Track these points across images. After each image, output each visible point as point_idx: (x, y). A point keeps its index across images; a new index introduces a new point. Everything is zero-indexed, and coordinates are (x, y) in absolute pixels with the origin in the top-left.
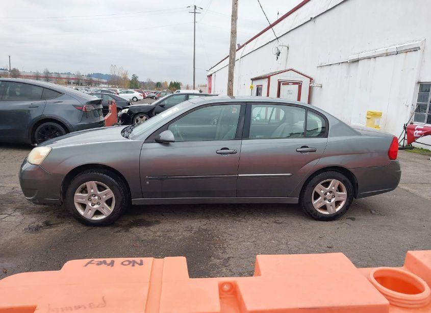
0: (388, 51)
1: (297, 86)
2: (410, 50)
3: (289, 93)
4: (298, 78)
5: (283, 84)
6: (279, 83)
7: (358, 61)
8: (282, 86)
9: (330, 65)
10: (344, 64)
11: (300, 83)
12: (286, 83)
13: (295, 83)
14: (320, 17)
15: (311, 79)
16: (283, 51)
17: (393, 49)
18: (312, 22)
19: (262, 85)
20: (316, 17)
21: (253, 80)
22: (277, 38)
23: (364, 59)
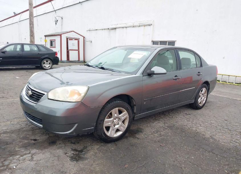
0: (134, 25)
1: (77, 41)
2: (147, 25)
3: (73, 45)
4: (77, 36)
5: (69, 40)
6: (67, 39)
7: (115, 29)
8: (69, 41)
9: (96, 30)
10: (106, 30)
11: (78, 39)
12: (71, 39)
13: (76, 39)
14: (85, 2)
15: (84, 37)
16: (59, 19)
17: (137, 24)
18: (79, 4)
19: (55, 40)
20: (83, 2)
21: (46, 36)
22: (55, 11)
23: (120, 28)
